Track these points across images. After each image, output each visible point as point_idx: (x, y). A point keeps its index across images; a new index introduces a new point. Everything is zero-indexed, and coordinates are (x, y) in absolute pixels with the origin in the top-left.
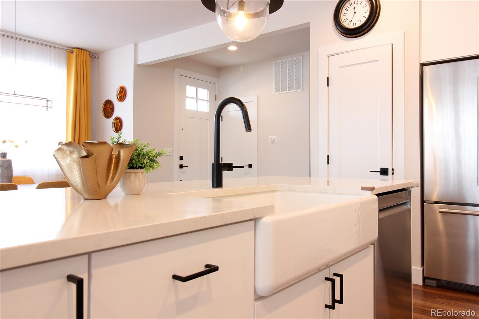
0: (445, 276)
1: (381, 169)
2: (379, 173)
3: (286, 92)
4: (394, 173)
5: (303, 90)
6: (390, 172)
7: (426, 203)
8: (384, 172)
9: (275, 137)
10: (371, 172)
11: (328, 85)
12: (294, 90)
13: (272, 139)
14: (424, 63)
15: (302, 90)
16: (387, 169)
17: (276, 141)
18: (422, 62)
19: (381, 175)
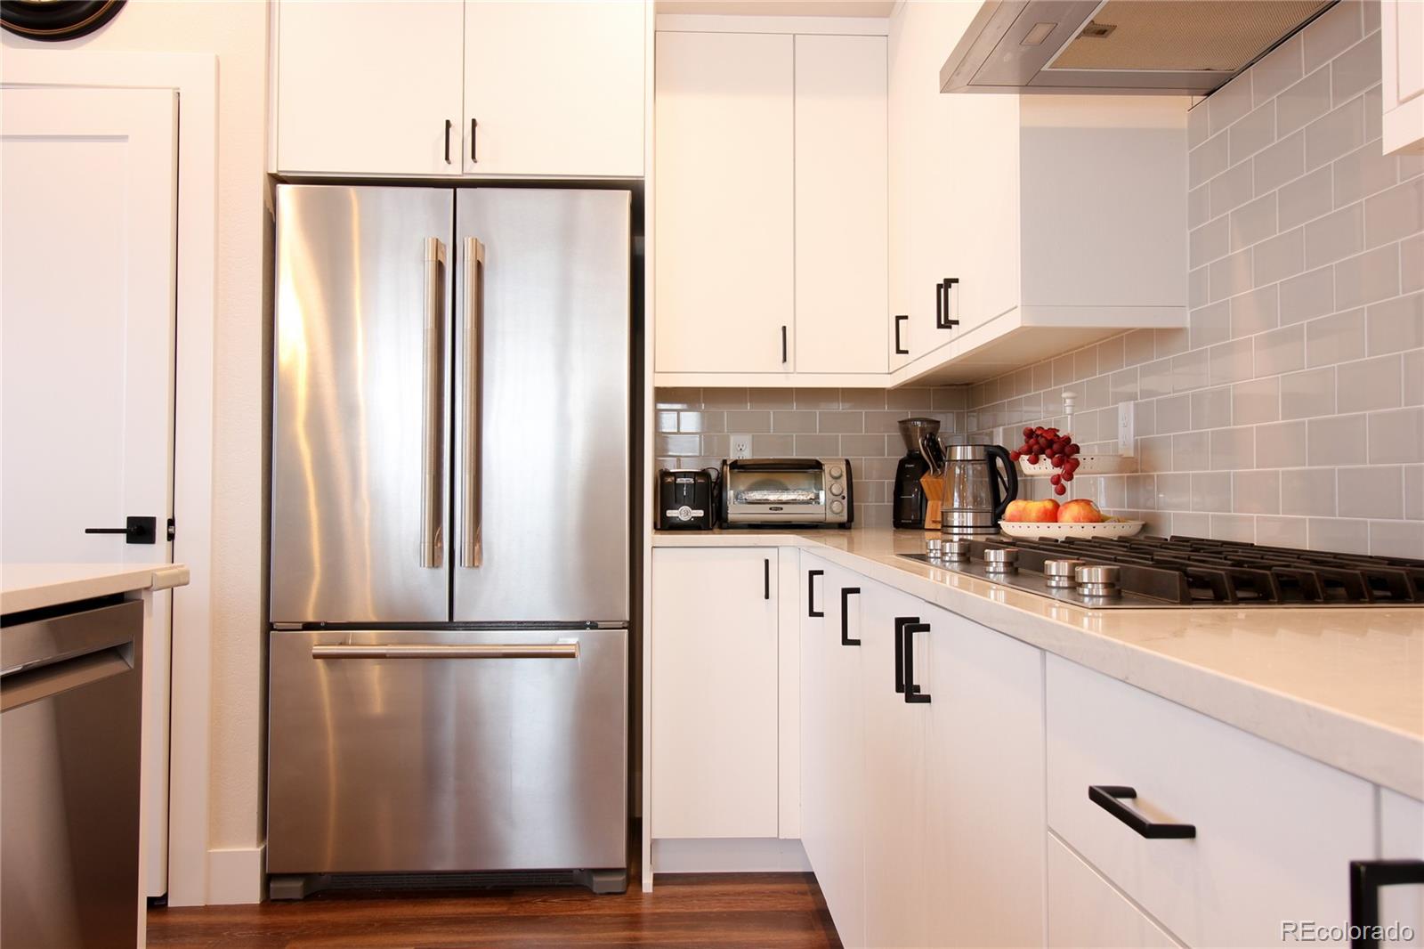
0: (329, 861)
1: (131, 520)
2: (122, 535)
4: (176, 535)
6: (161, 530)
7: (276, 630)
8: (140, 530)
10: (88, 531)
14: (281, 174)
16: (152, 520)
18: (274, 171)
19: (129, 541)
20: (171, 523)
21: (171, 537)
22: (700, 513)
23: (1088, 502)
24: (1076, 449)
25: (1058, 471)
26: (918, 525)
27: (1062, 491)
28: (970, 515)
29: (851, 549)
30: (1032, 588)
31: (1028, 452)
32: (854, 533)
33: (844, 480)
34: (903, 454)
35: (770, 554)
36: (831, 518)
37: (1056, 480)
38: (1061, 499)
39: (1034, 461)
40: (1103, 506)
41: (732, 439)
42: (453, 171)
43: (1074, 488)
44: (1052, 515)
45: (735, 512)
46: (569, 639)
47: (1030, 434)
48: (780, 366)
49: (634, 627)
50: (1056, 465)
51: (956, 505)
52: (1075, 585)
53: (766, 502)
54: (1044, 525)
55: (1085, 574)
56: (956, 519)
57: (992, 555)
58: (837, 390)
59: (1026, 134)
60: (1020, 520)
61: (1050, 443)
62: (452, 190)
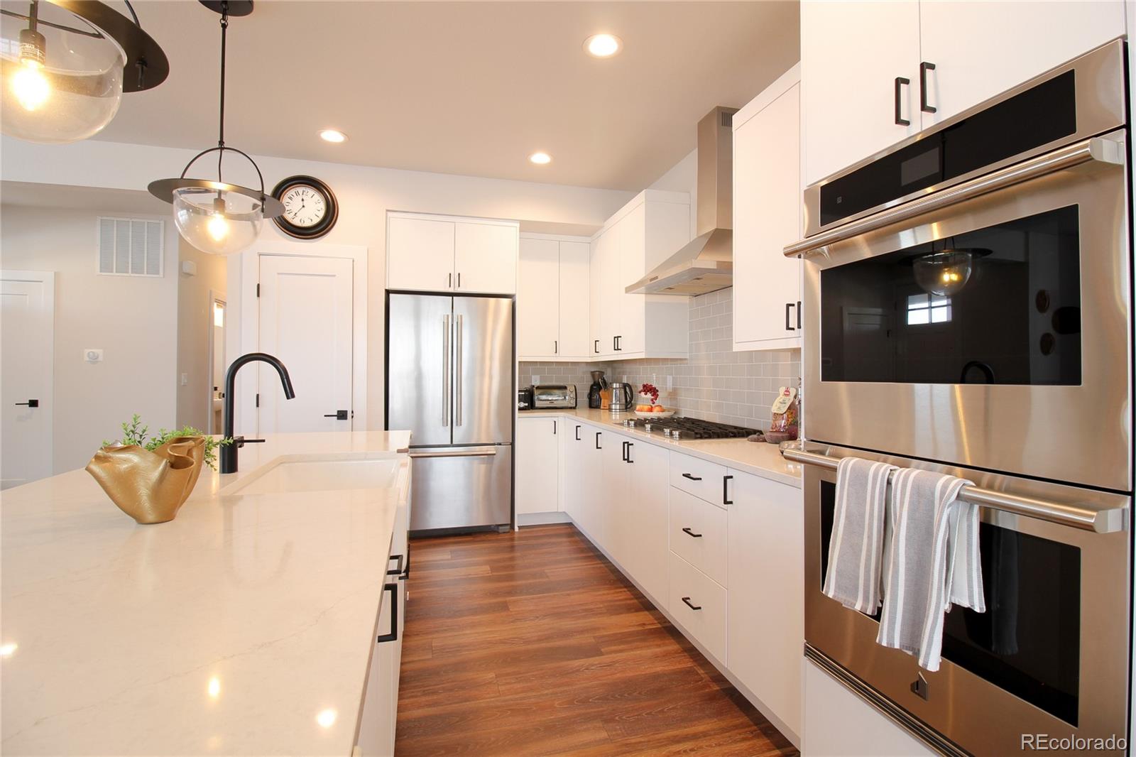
1: (338, 411)
2: (335, 417)
3: (142, 275)
4: (354, 416)
5: (164, 277)
6: (349, 415)
8: (342, 415)
9: (99, 352)
10: (324, 416)
11: (258, 295)
12: (145, 275)
13: (91, 354)
14: (391, 290)
15: (162, 276)
16: (346, 411)
17: (101, 358)
18: (389, 289)
19: (338, 419)
20: (352, 412)
21: (352, 417)
22: (527, 404)
23: (661, 406)
24: (657, 391)
25: (653, 397)
26: (598, 407)
27: (654, 403)
28: (618, 406)
29: (576, 415)
30: (660, 435)
31: (645, 391)
32: (577, 410)
33: (574, 393)
34: (592, 383)
35: (556, 419)
36: (570, 405)
37: (652, 400)
38: (653, 405)
39: (646, 394)
40: (664, 407)
41: (533, 377)
42: (451, 290)
43: (657, 402)
44: (651, 410)
45: (537, 404)
46: (491, 450)
47: (644, 386)
48: (554, 354)
49: (513, 444)
50: (653, 396)
51: (614, 402)
52: (671, 434)
53: (548, 400)
54: (649, 413)
55: (674, 432)
56: (614, 407)
57: (647, 426)
58: (568, 362)
59: (646, 303)
60: (642, 411)
61: (651, 389)
62: (451, 298)
